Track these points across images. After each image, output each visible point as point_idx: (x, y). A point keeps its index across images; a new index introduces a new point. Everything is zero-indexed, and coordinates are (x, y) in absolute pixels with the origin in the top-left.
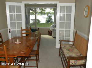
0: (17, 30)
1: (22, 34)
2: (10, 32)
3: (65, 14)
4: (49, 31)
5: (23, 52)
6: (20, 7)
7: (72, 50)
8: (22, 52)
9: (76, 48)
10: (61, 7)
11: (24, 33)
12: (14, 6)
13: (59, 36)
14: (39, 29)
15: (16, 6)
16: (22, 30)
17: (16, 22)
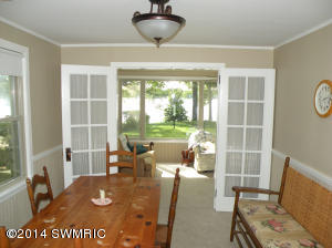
0: (90, 151)
1: (109, 165)
2: (68, 158)
3: (246, 101)
4: (183, 153)
5: (128, 240)
6: (103, 78)
7: (281, 224)
8: (126, 244)
9: (291, 214)
10: (232, 80)
11: (113, 164)
12: (86, 76)
13: (227, 172)
14: (152, 144)
15: (92, 76)
16: (109, 153)
17: (90, 125)
